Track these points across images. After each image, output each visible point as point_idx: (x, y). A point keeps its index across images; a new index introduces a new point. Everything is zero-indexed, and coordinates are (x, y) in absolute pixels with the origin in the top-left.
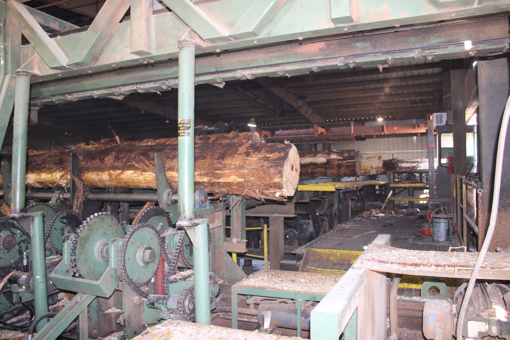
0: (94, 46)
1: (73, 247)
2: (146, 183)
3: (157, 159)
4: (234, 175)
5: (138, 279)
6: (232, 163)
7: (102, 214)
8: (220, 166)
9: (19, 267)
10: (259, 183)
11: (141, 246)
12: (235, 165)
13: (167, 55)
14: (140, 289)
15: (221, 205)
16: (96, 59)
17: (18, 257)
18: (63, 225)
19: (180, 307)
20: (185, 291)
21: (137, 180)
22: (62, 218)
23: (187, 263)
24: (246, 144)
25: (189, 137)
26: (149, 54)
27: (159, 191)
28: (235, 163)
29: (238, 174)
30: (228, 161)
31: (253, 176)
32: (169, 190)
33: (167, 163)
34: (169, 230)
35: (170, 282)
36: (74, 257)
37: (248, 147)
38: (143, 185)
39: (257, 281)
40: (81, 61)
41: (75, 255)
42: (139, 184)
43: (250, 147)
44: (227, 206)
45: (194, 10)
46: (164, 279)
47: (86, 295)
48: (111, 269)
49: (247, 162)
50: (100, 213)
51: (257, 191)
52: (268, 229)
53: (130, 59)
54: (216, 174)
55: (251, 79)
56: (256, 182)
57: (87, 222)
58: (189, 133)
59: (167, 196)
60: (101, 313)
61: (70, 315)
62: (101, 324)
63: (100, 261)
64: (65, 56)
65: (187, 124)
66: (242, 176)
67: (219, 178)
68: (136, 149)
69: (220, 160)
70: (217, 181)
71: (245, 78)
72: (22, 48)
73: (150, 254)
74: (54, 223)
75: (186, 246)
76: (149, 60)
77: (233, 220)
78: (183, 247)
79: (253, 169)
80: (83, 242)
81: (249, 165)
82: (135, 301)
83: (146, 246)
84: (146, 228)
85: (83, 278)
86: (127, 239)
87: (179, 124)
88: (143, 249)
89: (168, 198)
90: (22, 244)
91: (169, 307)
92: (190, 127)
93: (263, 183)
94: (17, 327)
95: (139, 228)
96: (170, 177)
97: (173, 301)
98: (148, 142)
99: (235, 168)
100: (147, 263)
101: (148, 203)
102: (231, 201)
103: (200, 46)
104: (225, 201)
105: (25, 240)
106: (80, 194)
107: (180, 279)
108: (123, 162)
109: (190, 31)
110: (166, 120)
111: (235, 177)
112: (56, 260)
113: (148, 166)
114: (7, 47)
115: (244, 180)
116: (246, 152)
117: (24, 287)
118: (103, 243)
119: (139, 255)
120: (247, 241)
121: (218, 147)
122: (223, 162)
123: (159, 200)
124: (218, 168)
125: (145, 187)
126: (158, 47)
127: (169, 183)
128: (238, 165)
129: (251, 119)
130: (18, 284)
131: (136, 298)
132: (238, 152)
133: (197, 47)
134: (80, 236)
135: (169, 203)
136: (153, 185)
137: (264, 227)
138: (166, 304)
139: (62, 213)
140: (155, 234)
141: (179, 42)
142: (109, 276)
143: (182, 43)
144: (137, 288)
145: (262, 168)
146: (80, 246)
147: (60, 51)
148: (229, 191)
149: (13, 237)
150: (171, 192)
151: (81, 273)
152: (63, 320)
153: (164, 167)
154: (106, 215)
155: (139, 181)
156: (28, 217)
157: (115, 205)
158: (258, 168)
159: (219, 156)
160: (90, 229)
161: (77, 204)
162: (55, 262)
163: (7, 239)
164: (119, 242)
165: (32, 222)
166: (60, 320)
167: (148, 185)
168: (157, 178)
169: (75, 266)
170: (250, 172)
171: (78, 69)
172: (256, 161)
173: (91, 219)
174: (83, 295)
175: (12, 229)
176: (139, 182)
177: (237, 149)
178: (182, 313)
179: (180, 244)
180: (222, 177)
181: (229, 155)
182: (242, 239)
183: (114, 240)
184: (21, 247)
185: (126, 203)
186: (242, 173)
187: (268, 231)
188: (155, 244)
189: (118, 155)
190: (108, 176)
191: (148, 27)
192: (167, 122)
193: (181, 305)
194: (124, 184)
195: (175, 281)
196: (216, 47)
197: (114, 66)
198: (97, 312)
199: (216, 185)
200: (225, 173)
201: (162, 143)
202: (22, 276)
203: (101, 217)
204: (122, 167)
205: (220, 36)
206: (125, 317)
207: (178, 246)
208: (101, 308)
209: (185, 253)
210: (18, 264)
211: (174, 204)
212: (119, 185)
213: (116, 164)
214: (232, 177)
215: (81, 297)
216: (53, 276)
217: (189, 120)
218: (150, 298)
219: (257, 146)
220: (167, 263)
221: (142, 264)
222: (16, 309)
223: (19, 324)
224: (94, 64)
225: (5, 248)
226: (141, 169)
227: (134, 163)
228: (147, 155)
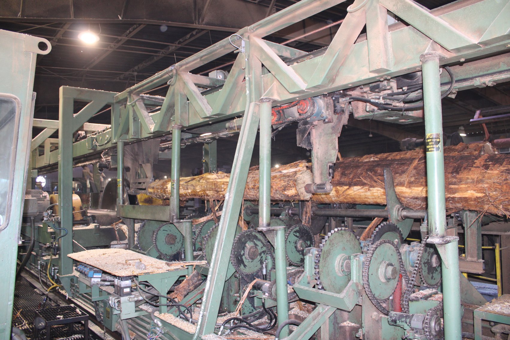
0: (331, 69)
1: (317, 260)
2: (373, 199)
3: (387, 174)
4: (472, 190)
5: (380, 295)
6: (469, 177)
7: (341, 230)
8: (454, 180)
9: (259, 275)
10: (502, 198)
11: (383, 262)
12: (473, 179)
13: (406, 70)
14: (381, 306)
15: (453, 221)
16: (333, 80)
17: (259, 266)
18: (296, 238)
19: (426, 327)
20: (430, 311)
21: (364, 196)
22: (295, 232)
23: (425, 282)
24: (483, 156)
25: (439, 152)
26: (388, 70)
27: (389, 206)
28: (472, 176)
29: (477, 189)
30: (463, 175)
31: (496, 191)
32: (398, 206)
33: (395, 179)
34: (405, 247)
35: (410, 300)
36: (317, 270)
37: (486, 160)
38: (371, 201)
39: (504, 307)
40: (320, 84)
41: (318, 268)
42: (366, 199)
43: (488, 159)
44: (460, 223)
45: (436, 21)
46: (403, 296)
47: (328, 307)
48: (353, 283)
49: (486, 175)
50: (340, 229)
51: (501, 207)
52: (501, 249)
53: (367, 77)
54: (451, 188)
55: (492, 86)
56: (499, 197)
57: (329, 237)
58: (439, 148)
59: (397, 211)
60: (337, 325)
61: (315, 324)
62: (337, 336)
63: (340, 275)
64: (302, 81)
65: (436, 138)
66: (482, 190)
67: (454, 193)
68: (362, 165)
69: (454, 174)
70: (452, 196)
71: (484, 86)
72: (262, 77)
73: (392, 271)
74: (289, 237)
75: (425, 263)
76: (386, 77)
77: (467, 238)
78: (421, 264)
79: (494, 183)
80: (325, 256)
81: (490, 178)
82: (374, 317)
83: (387, 262)
84: (387, 244)
85: (325, 290)
86: (370, 255)
87: (428, 139)
88: (385, 265)
89: (398, 214)
90: (263, 254)
91: (413, 326)
92: (439, 142)
93: (507, 198)
94: (260, 329)
95: (381, 244)
96: (400, 192)
97: (417, 320)
98: (371, 157)
99: (473, 182)
100: (388, 280)
101: (376, 218)
102: (465, 217)
103: (443, 57)
104: (458, 217)
105: (265, 251)
106: (308, 209)
107: (421, 298)
108: (350, 178)
109: (432, 44)
110: (370, 134)
111: (472, 192)
112: (293, 271)
113: (376, 182)
114: (251, 78)
115: (484, 195)
116: (484, 165)
117: (267, 294)
118: (343, 258)
119: (381, 271)
120: (483, 261)
121: (451, 160)
122: (458, 176)
123: (389, 216)
124: (452, 182)
125: (371, 203)
126: (395, 64)
127: (398, 199)
128: (476, 179)
129: (460, 128)
130: (262, 290)
131: (375, 314)
132: (475, 165)
133: (441, 59)
134: (323, 250)
135: (399, 218)
136: (381, 200)
137: (496, 247)
138: (410, 323)
139: (295, 227)
140: (395, 250)
141: (423, 56)
142: (351, 290)
143: (426, 56)
144: (377, 304)
145: (505, 182)
146: (323, 260)
147: (297, 76)
148: (465, 207)
149: (256, 248)
150: (401, 207)
151: (324, 285)
152: (309, 329)
153: (393, 183)
154: (345, 230)
155: (367, 196)
156: (273, 230)
157: (339, 220)
158: (501, 181)
159: (453, 169)
160: (332, 244)
161: (306, 219)
162: (292, 273)
163: (252, 250)
164: (360, 258)
165: (276, 235)
166: (306, 328)
167: (375, 200)
168: (385, 194)
169: (319, 278)
170: (491, 186)
171: (315, 91)
172: (497, 174)
173: (332, 234)
174: (325, 307)
175: (255, 240)
176: (366, 198)
177: (473, 161)
178: (428, 334)
179: (418, 262)
180: (458, 192)
181: (465, 168)
182: (478, 258)
183: (356, 255)
184: (262, 257)
185: (350, 219)
186: (481, 187)
187: (501, 251)
188: (395, 260)
189: (344, 172)
190: (335, 192)
191: (386, 44)
192: (371, 136)
193: (426, 326)
194: (350, 200)
195: (417, 299)
196: (461, 57)
197: (350, 85)
198: (333, 324)
199: (450, 201)
200: (461, 188)
201: (384, 157)
202: (264, 283)
203: (340, 232)
204: (349, 183)
205: (468, 44)
206: (364, 332)
207: (417, 263)
208: (337, 321)
209: (423, 271)
210: (258, 273)
211: (403, 220)
212: (345, 201)
213: (343, 180)
214: (469, 192)
215: (323, 309)
216: (297, 287)
217: (438, 135)
218: (392, 315)
219: (497, 157)
220: (406, 281)
221: (383, 280)
222: (257, 313)
223: (261, 327)
224: (331, 86)
225: (250, 258)
226: (368, 185)
227: (362, 179)
228: (374, 171)
